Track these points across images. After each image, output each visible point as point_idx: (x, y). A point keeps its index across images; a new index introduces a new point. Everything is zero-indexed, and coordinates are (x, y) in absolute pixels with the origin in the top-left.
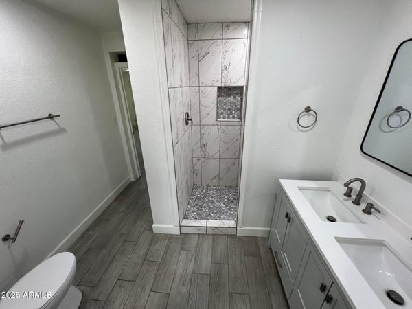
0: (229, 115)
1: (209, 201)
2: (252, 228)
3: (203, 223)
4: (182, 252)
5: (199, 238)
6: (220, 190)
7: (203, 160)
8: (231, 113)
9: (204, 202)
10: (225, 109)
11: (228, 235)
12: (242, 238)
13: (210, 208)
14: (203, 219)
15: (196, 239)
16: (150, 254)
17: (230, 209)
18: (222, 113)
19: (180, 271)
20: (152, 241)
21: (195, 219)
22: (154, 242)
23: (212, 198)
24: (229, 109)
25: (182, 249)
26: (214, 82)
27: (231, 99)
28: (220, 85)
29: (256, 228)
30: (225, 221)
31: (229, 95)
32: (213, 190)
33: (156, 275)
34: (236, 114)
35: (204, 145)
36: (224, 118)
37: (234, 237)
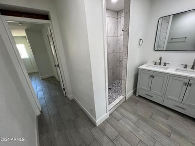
4: (120, 121)
11: (123, 102)
16: (110, 136)
19: (130, 128)
20: (102, 131)
22: (103, 130)
25: (118, 121)
33: (126, 141)
37: (125, 101)
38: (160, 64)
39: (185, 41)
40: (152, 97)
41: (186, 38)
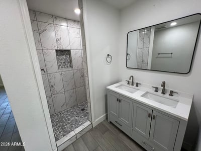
0: (64, 66)
1: (66, 120)
2: (99, 119)
3: (72, 134)
5: (73, 146)
6: (69, 111)
7: (53, 96)
8: (66, 65)
9: (63, 122)
10: (61, 63)
11: (89, 131)
12: (96, 128)
13: (69, 123)
14: (69, 132)
15: (72, 148)
17: (81, 117)
18: (60, 65)
21: (64, 135)
23: (67, 117)
24: (64, 63)
26: (53, 47)
27: (64, 57)
28: (57, 49)
29: (100, 118)
30: (84, 124)
31: (63, 55)
32: (64, 113)
34: (68, 65)
35: (52, 87)
36: (62, 67)
37: (92, 129)
38: (133, 85)
39: (171, 57)
40: (121, 126)
41: (172, 54)
